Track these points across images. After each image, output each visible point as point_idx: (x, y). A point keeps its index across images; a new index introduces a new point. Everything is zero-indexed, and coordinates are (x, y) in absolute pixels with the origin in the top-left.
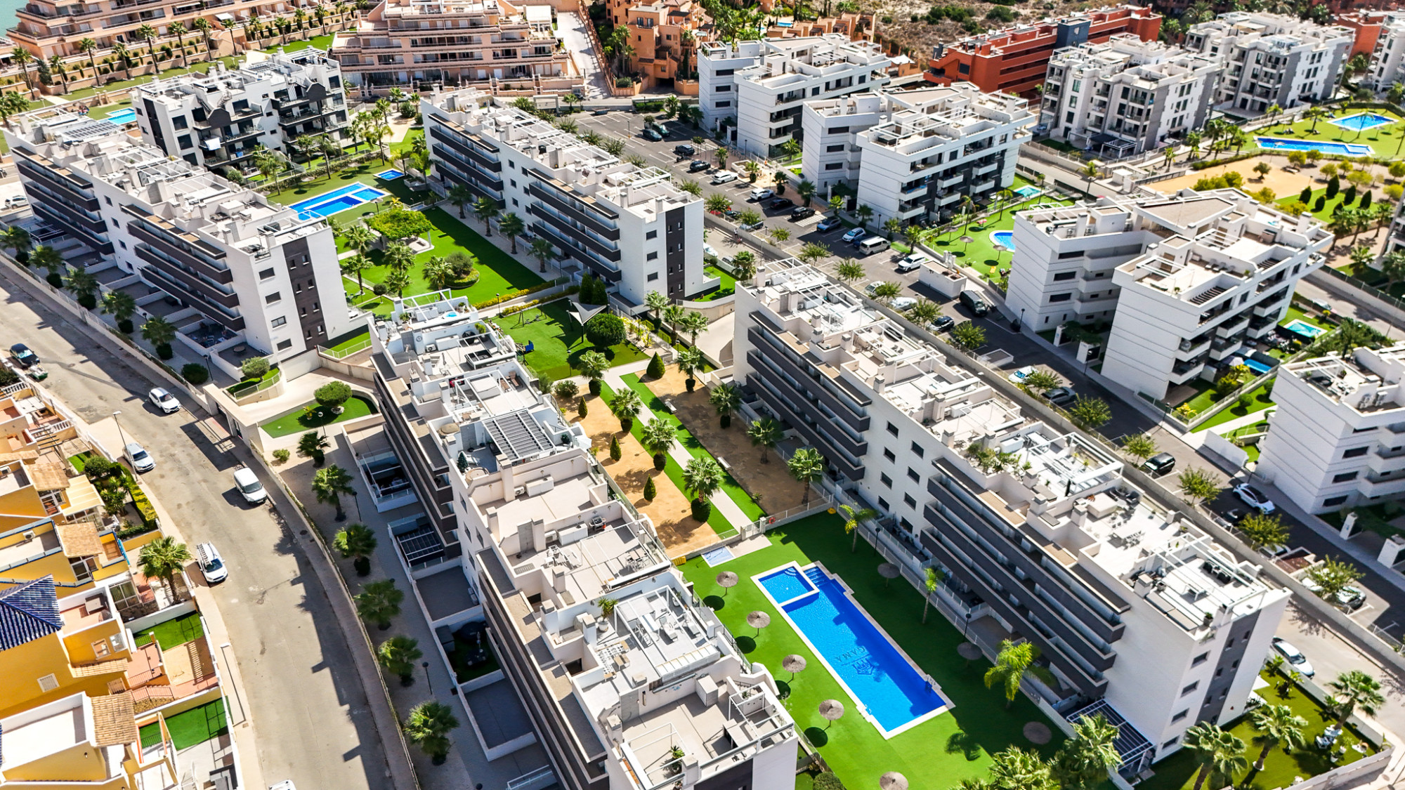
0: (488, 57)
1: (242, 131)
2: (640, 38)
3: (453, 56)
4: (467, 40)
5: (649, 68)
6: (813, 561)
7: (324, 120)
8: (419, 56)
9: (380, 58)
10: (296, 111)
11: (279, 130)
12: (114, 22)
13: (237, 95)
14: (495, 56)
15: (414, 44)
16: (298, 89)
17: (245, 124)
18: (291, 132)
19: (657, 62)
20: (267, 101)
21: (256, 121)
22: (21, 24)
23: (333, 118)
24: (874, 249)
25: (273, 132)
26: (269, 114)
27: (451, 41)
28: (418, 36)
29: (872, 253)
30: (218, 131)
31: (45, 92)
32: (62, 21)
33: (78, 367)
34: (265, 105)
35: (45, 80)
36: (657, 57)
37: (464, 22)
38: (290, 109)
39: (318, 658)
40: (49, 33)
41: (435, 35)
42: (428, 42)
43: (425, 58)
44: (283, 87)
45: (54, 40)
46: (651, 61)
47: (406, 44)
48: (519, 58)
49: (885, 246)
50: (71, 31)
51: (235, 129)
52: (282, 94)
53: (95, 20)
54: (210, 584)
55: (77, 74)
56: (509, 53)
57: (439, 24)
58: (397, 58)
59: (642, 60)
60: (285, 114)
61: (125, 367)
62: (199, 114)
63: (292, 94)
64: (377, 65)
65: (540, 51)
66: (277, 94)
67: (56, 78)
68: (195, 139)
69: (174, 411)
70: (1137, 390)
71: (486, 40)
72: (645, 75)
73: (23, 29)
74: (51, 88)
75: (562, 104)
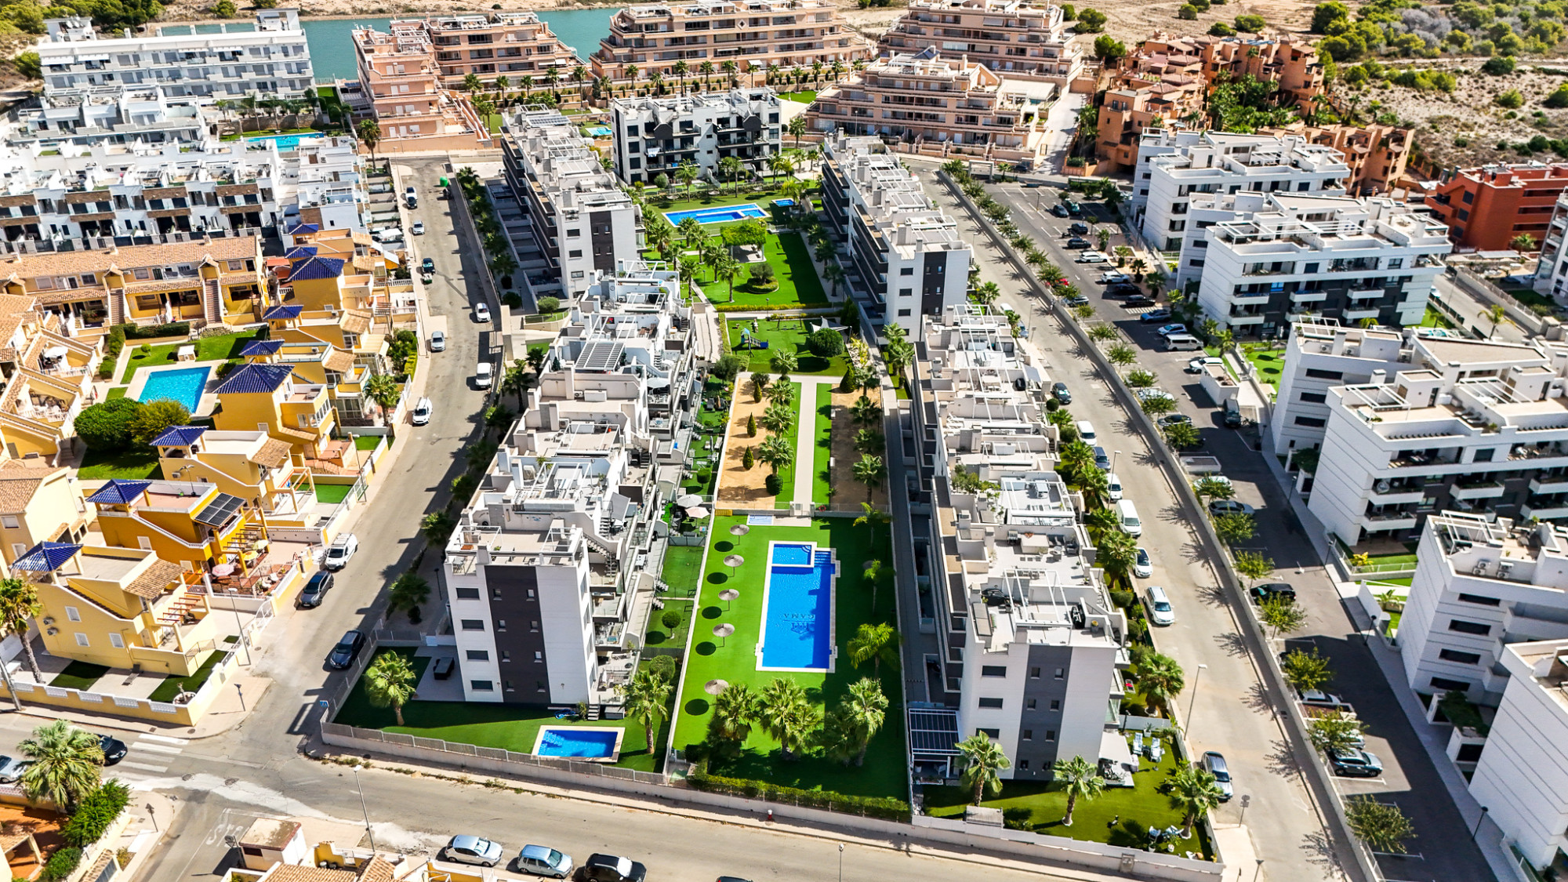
0: (950, 120)
1: (682, 147)
2: (1109, 121)
3: (919, 116)
4: (935, 103)
5: (1112, 153)
6: (831, 546)
7: (758, 149)
8: (889, 111)
9: (854, 109)
10: (733, 137)
11: (716, 151)
12: (664, 56)
13: (685, 117)
14: (959, 120)
15: (887, 100)
16: (739, 119)
17: (687, 141)
18: (724, 153)
19: (1121, 146)
20: (709, 125)
21: (697, 140)
22: (602, 52)
23: (766, 149)
24: (1179, 346)
25: (710, 152)
26: (709, 136)
27: (920, 101)
28: (890, 93)
29: (1175, 349)
30: (661, 142)
31: (593, 104)
32: (625, 51)
33: (454, 283)
34: (705, 129)
35: (597, 95)
36: (1122, 142)
37: (935, 85)
38: (727, 135)
39: (436, 484)
40: (615, 59)
41: (907, 94)
42: (901, 100)
43: (895, 115)
44: (726, 115)
45: (615, 65)
46: (1114, 145)
47: (878, 100)
48: (980, 125)
49: (1195, 346)
50: (630, 59)
51: (677, 143)
52: (724, 121)
53: (649, 52)
54: (414, 425)
55: (620, 93)
56: (973, 120)
57: (913, 84)
58: (869, 112)
59: (1107, 143)
60: (724, 138)
61: (481, 289)
62: (649, 127)
63: (733, 122)
64: (849, 116)
65: (1005, 121)
66: (720, 121)
67: (603, 94)
68: (642, 147)
69: (484, 321)
70: (1329, 529)
71: (952, 104)
72: (1104, 157)
73: (600, 55)
74: (598, 102)
75: (995, 171)
